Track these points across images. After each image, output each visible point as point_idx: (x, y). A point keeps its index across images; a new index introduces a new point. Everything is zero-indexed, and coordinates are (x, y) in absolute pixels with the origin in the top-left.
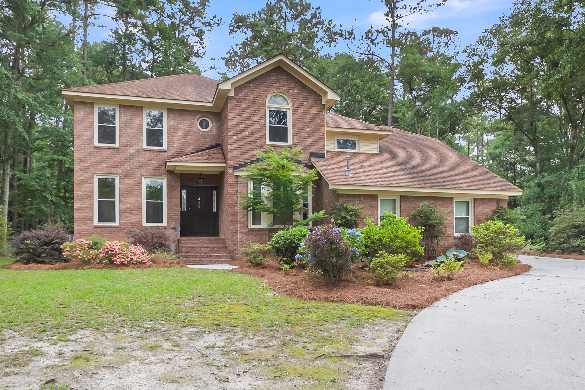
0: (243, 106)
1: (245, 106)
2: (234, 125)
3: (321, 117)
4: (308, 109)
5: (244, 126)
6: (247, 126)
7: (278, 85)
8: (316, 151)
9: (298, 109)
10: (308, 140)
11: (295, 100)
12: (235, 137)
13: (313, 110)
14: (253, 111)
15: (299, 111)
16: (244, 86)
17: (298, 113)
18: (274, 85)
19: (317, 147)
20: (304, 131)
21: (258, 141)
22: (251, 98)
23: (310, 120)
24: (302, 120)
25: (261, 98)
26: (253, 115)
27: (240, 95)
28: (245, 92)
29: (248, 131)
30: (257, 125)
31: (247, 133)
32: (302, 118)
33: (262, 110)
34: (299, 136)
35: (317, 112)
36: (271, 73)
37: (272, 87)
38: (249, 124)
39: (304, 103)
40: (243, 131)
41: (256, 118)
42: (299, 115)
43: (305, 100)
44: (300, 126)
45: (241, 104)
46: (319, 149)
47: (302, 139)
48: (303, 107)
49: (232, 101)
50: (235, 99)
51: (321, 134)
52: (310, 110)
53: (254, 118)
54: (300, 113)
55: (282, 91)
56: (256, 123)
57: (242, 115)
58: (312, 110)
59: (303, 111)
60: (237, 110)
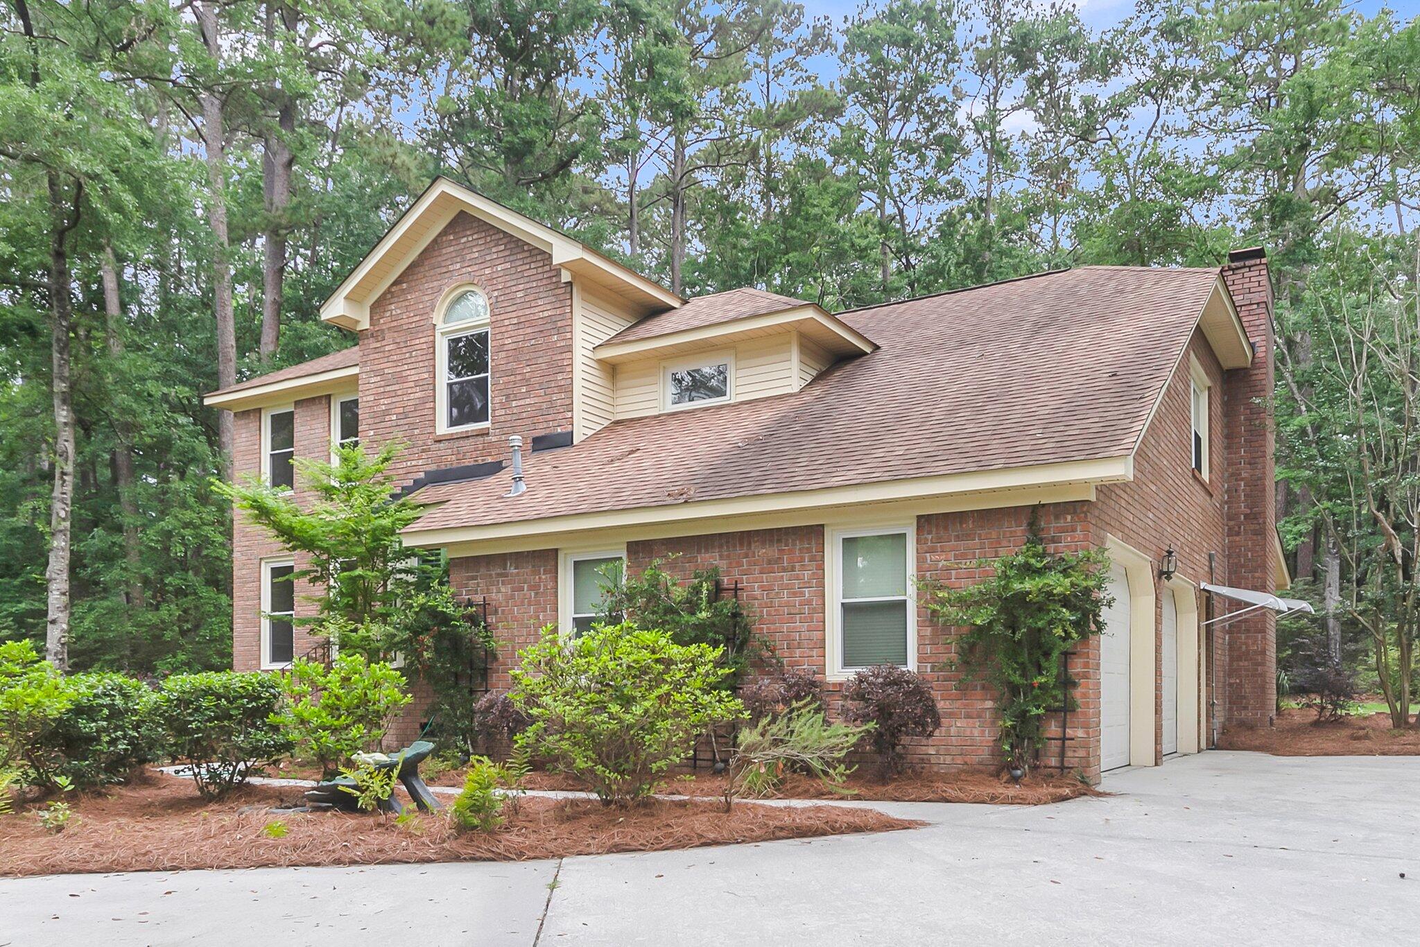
0: (387, 348)
1: (391, 347)
2: (371, 404)
3: (559, 324)
4: (528, 312)
5: (389, 401)
6: (394, 400)
7: (458, 266)
8: (547, 431)
9: (503, 317)
10: (528, 401)
11: (496, 294)
12: (372, 433)
13: (541, 308)
14: (408, 355)
15: (507, 322)
16: (389, 296)
17: (503, 329)
18: (451, 268)
19: (550, 417)
20: (519, 377)
21: (416, 432)
22: (402, 322)
23: (533, 342)
24: (514, 346)
25: (422, 315)
26: (406, 367)
27: (382, 321)
28: (391, 310)
29: (397, 411)
30: (414, 390)
31: (394, 417)
32: (514, 339)
33: (424, 346)
34: (508, 396)
35: (550, 313)
36: (444, 238)
37: (447, 275)
38: (399, 393)
39: (520, 294)
40: (386, 413)
41: (413, 372)
42: (506, 335)
43: (521, 287)
44: (510, 366)
45: (384, 343)
46: (556, 423)
47: (514, 404)
48: (514, 308)
49: (366, 341)
50: (372, 336)
51: (560, 377)
52: (532, 311)
53: (408, 372)
54: (510, 328)
55: (467, 278)
56: (412, 384)
57: (386, 371)
58: (536, 310)
59: (515, 321)
60: (376, 362)
